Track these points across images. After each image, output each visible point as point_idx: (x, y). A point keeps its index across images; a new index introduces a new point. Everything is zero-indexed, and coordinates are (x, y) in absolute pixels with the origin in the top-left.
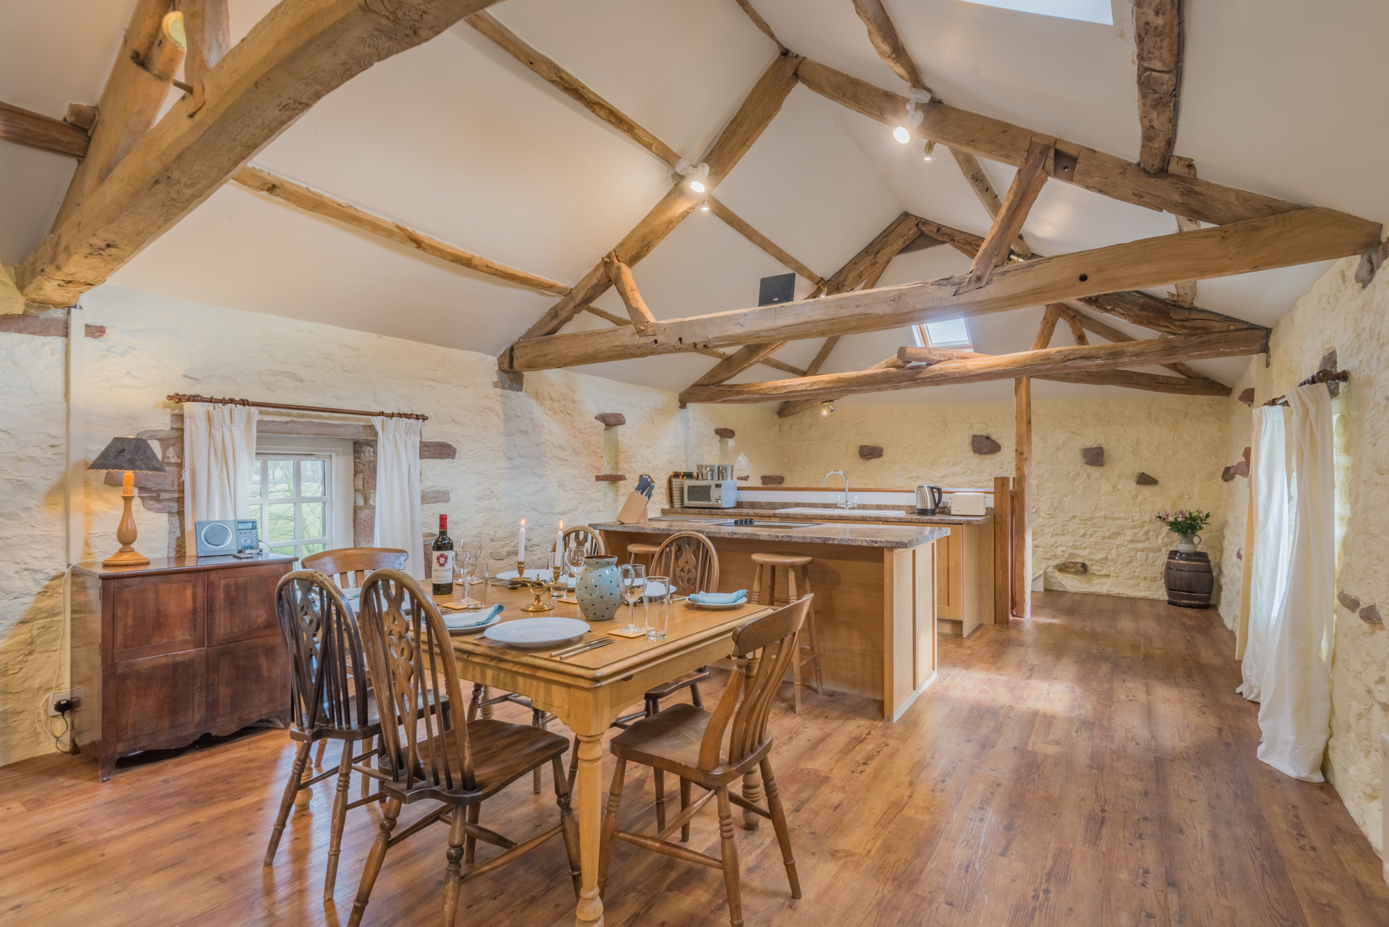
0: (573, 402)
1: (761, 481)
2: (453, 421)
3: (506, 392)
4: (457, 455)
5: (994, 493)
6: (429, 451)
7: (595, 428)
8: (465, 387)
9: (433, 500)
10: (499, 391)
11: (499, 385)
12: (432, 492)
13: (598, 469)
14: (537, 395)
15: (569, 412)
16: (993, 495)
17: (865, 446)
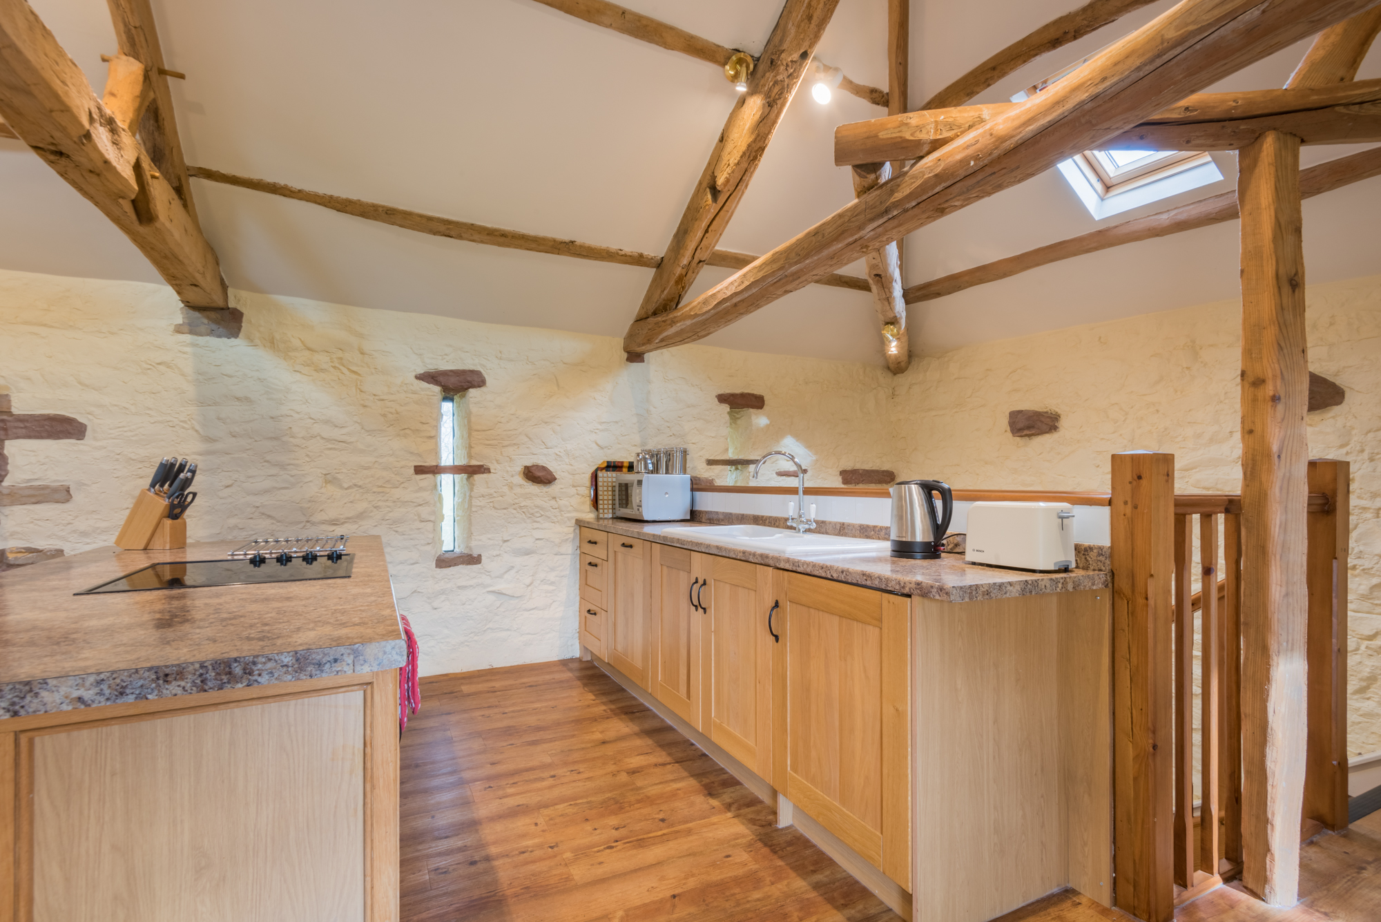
0: (362, 353)
1: (840, 479)
2: (80, 383)
3: (202, 340)
4: (87, 433)
5: (1110, 503)
6: (26, 427)
7: (414, 393)
8: (113, 333)
9: (33, 500)
10: (188, 338)
11: (186, 329)
12: (31, 488)
13: (419, 455)
14: (272, 343)
15: (354, 368)
16: (1106, 510)
17: (1020, 412)
